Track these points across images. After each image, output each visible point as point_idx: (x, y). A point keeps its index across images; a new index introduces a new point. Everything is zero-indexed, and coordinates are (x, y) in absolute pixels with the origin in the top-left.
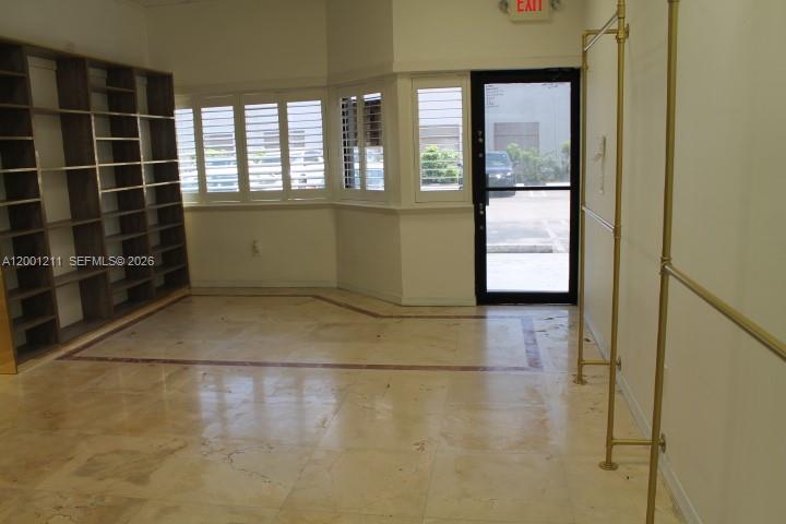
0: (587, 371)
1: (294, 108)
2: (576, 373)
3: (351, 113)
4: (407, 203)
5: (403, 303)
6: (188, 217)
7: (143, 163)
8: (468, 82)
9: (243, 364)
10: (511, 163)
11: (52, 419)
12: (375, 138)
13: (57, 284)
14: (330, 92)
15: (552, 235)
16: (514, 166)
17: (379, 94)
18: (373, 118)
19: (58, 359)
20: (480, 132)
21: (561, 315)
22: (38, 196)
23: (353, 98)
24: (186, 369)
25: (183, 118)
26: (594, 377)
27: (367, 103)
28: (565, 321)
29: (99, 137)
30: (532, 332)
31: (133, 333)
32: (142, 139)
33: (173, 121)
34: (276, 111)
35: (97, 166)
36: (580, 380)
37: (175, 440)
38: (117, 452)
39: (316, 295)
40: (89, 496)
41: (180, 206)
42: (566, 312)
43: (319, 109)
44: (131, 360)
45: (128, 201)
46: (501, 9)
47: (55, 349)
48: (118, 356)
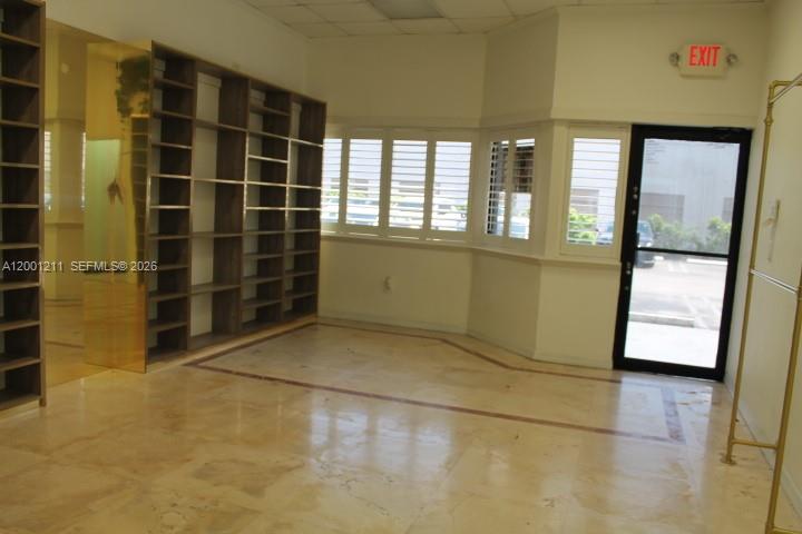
0: (737, 452)
1: (442, 148)
2: (725, 452)
3: (501, 158)
4: (551, 254)
5: (535, 357)
6: (324, 245)
7: (288, 186)
8: (628, 135)
9: (367, 395)
10: (652, 235)
11: (174, 421)
12: (523, 184)
13: (193, 292)
14: (481, 134)
15: (694, 311)
16: (655, 237)
17: (533, 140)
18: (523, 164)
19: (186, 365)
20: (636, 188)
21: (704, 392)
22: (188, 204)
23: (504, 142)
24: (308, 392)
25: (331, 147)
26: (745, 459)
27: (519, 149)
28: (709, 397)
29: (251, 153)
30: (673, 404)
31: (258, 351)
32: (290, 162)
33: (321, 149)
34: (425, 149)
35: (246, 183)
36: (729, 460)
37: (293, 459)
38: (234, 461)
39: (444, 338)
40: (203, 499)
41: (318, 233)
42: (710, 388)
43: (469, 150)
44: (255, 376)
45: (269, 220)
46: (672, 61)
47: (183, 355)
48: (241, 370)
